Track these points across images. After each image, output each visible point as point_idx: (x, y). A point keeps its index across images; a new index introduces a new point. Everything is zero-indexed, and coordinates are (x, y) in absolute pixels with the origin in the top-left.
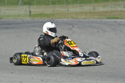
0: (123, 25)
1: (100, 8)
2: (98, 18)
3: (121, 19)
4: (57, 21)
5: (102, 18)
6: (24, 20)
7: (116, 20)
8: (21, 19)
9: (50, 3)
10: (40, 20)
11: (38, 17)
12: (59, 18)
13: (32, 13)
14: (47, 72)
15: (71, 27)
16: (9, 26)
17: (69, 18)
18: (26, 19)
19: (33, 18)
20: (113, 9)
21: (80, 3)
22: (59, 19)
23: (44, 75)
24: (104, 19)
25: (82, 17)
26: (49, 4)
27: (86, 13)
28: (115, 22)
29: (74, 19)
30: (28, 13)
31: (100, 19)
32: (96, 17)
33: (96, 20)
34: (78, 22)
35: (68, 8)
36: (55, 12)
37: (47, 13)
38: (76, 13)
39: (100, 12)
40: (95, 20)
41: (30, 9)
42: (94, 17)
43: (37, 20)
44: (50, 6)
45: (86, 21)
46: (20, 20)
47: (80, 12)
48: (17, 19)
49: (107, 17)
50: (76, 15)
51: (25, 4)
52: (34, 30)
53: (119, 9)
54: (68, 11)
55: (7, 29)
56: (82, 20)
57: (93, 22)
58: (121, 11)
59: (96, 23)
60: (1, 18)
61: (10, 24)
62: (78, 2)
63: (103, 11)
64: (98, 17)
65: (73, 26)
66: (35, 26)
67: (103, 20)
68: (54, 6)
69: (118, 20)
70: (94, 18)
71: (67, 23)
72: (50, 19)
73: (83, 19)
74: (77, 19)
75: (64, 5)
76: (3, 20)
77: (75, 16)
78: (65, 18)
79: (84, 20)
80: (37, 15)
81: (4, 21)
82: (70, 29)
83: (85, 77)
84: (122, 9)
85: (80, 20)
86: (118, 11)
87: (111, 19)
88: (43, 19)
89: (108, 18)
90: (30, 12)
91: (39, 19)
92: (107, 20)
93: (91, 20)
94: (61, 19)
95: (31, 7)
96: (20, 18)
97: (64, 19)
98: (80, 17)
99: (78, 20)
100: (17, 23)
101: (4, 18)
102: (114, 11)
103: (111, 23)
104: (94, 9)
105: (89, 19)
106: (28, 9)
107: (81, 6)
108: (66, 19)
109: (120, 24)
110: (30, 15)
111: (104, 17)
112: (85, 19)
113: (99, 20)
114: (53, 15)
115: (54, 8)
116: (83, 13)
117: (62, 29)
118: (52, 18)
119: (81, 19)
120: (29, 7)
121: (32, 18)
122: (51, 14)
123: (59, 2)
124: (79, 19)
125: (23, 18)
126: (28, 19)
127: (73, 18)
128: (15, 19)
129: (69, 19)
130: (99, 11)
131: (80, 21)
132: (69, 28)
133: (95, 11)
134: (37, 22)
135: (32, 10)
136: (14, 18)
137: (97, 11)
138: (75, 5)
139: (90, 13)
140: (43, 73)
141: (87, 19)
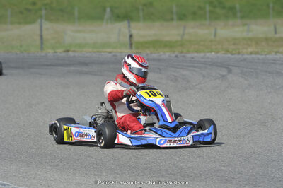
4: (193, 58)
6: (118, 54)
8: (110, 53)
9: (175, 17)
10: (155, 56)
11: (148, 48)
12: (197, 52)
13: (136, 39)
15: (224, 72)
16: (85, 69)
17: (218, 52)
18: (121, 53)
19: (137, 51)
21: (242, 17)
22: (196, 54)
25: (250, 50)
26: (172, 20)
27: (257, 41)
29: (232, 54)
30: (127, 39)
32: (282, 50)
34: (241, 61)
35: (216, 29)
36: (186, 37)
37: (167, 39)
38: (235, 41)
40: (278, 56)
41: (130, 31)
42: (275, 50)
43: (147, 55)
44: (175, 23)
45: (259, 59)
46: (110, 55)
47: (244, 39)
48: (103, 53)
50: (234, 44)
54: (215, 35)
56: (249, 57)
57: (274, 62)
59: (281, 64)
60: (68, 51)
61: (86, 64)
62: (239, 14)
65: (230, 71)
68: (182, 23)
70: (276, 53)
71: (214, 64)
72: (176, 53)
73: (251, 53)
74: (239, 53)
75: (207, 22)
76: (71, 54)
77: (233, 47)
78: (211, 52)
79: (253, 56)
80: (146, 43)
81: (74, 56)
82: (223, 76)
85: (245, 56)
88: (162, 53)
90: (131, 36)
91: (151, 53)
93: (270, 56)
94: (202, 55)
95: (133, 24)
96: (108, 50)
97: (208, 55)
98: (244, 51)
99: (240, 56)
100: (102, 63)
101: (74, 51)
104: (276, 32)
107: (245, 25)
108: (213, 53)
110: (131, 44)
112: (257, 53)
114: (182, 45)
115: (185, 27)
116: (251, 39)
117: (204, 76)
118: (182, 52)
119: (248, 54)
120: (129, 26)
121: (134, 50)
122: (177, 42)
123: (194, 14)
124: (243, 55)
125: (115, 50)
127: (228, 51)
128: (98, 52)
129: (219, 55)
131: (245, 60)
132: (220, 74)
133: (277, 36)
135: (134, 32)
136: (95, 50)
138: (231, 22)
139: (267, 39)
141: (262, 55)
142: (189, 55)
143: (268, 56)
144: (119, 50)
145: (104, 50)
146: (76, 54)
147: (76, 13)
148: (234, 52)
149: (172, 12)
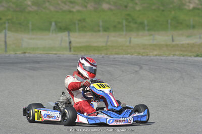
2: (181, 55)
4: (114, 58)
5: (186, 55)
6: (61, 55)
8: (56, 54)
9: (101, 29)
11: (82, 51)
12: (117, 54)
13: (73, 44)
15: (137, 68)
16: (37, 65)
17: (133, 54)
18: (63, 54)
19: (74, 53)
21: (149, 30)
22: (116, 56)
24: (190, 56)
25: (155, 53)
26: (99, 31)
27: (159, 46)
29: (142, 56)
30: (67, 45)
31: (184, 56)
32: (177, 53)
33: (178, 58)
34: (149, 61)
35: (130, 38)
36: (109, 44)
37: (95, 45)
38: (144, 47)
39: (182, 45)
40: (175, 58)
41: (69, 39)
42: (173, 53)
43: (82, 55)
44: (101, 33)
45: (161, 60)
46: (55, 56)
47: (151, 45)
48: (50, 55)
49: (195, 54)
50: (144, 49)
54: (130, 42)
55: (34, 70)
56: (155, 58)
57: (173, 62)
59: (177, 63)
60: (25, 53)
61: (38, 62)
62: (146, 28)
63: (188, 44)
64: (182, 53)
65: (141, 68)
67: (189, 58)
70: (174, 55)
71: (130, 63)
72: (103, 55)
73: (156, 55)
74: (147, 55)
75: (124, 33)
76: (27, 55)
77: (143, 51)
78: (128, 54)
79: (158, 57)
80: (81, 47)
81: (30, 57)
82: (136, 71)
85: (152, 57)
88: (92, 55)
89: (197, 56)
90: (70, 42)
91: (85, 55)
92: (196, 59)
93: (169, 58)
94: (121, 56)
96: (54, 52)
97: (126, 56)
98: (151, 53)
99: (148, 57)
100: (49, 61)
101: (29, 53)
104: (173, 41)
105: (167, 56)
106: (67, 39)
107: (151, 35)
108: (129, 55)
110: (70, 48)
111: (189, 54)
112: (160, 55)
113: (182, 58)
114: (106, 49)
115: (108, 37)
116: (155, 45)
117: (123, 71)
118: (107, 54)
120: (69, 35)
121: (72, 52)
122: (103, 47)
124: (150, 56)
125: (59, 53)
126: (67, 54)
127: (139, 54)
128: (47, 53)
129: (133, 56)
130: (182, 43)
131: (151, 60)
132: (134, 70)
133: (174, 43)
135: (72, 39)
136: (45, 52)
137: (177, 43)
138: (141, 33)
139: (167, 46)
142: (111, 56)
143: (167, 58)
144: (62, 53)
145: (51, 52)
146: (31, 55)
147: (30, 26)
148: (144, 55)
149: (99, 26)
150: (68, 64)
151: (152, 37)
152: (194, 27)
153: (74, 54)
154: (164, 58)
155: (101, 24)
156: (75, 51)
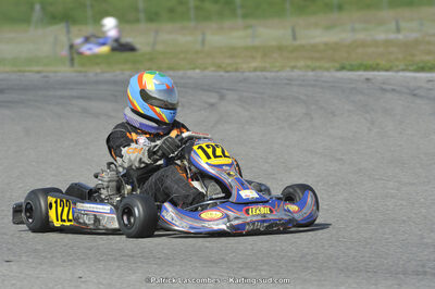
0: (393, 90)
1: (316, 34)
2: (307, 68)
3: (387, 70)
5: (320, 68)
6: (51, 75)
7: (370, 74)
8: (39, 72)
9: (142, 16)
10: (108, 76)
11: (98, 64)
12: (170, 69)
14: (132, 256)
15: (213, 99)
17: (205, 68)
18: (55, 72)
19: (80, 69)
20: (361, 36)
21: (245, 16)
23: (119, 267)
24: (328, 70)
25: (254, 64)
26: (137, 21)
27: (266, 52)
28: (368, 79)
29: (227, 72)
30: (65, 52)
31: (313, 70)
32: (301, 63)
33: (301, 73)
34: (240, 81)
35: (204, 34)
36: (160, 48)
38: (233, 52)
39: (314, 48)
40: (296, 73)
41: (69, 39)
42: (292, 64)
43: (96, 74)
44: (143, 26)
45: (266, 78)
46: (37, 76)
48: (26, 74)
49: (337, 65)
50: (232, 57)
51: (53, 18)
52: (85, 111)
53: (381, 36)
54: (203, 43)
56: (252, 74)
58: (387, 43)
59: (300, 85)
62: (239, 12)
63: (326, 44)
64: (309, 63)
65: (222, 97)
66: (89, 98)
67: (326, 73)
68: (153, 26)
69: (376, 73)
70: (293, 68)
73: (255, 70)
74: (237, 70)
77: (228, 61)
78: (194, 69)
79: (259, 73)
82: (212, 105)
83: (263, 273)
84: (392, 36)
85: (247, 74)
86: (376, 44)
87: (352, 69)
89: (343, 68)
90: (71, 47)
91: (103, 72)
93: (284, 74)
94: (181, 73)
95: (75, 29)
96: (36, 69)
97: (190, 73)
98: (245, 66)
99: (238, 74)
100: (25, 88)
102: (363, 44)
103: (353, 86)
104: (294, 38)
106: (63, 39)
107: (247, 27)
108: (197, 71)
109: (384, 86)
110: (72, 60)
111: (327, 65)
112: (263, 69)
113: (311, 74)
115: (157, 32)
116: (256, 48)
119: (250, 71)
120: (68, 32)
121: (77, 68)
123: (171, 11)
124: (243, 72)
126: (65, 71)
127: (220, 67)
128: (20, 71)
129: (207, 72)
131: (245, 80)
132: (206, 103)
133: (298, 43)
134: (97, 83)
137: (303, 42)
139: (280, 49)
140: (115, 260)
141: (271, 71)
143: (280, 73)
144: (54, 69)
145: (27, 69)
148: (229, 69)
149: (137, 10)
150: (66, 93)
151: (249, 31)
152: (340, 8)
153: (80, 72)
154: (273, 74)
155: (141, 5)
156: (83, 65)
